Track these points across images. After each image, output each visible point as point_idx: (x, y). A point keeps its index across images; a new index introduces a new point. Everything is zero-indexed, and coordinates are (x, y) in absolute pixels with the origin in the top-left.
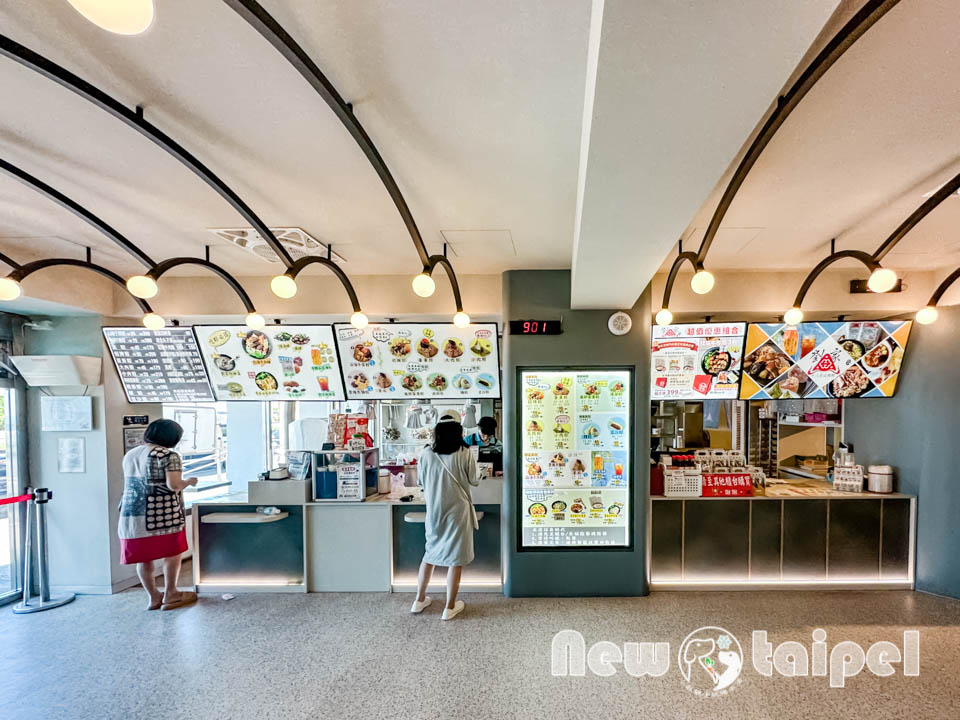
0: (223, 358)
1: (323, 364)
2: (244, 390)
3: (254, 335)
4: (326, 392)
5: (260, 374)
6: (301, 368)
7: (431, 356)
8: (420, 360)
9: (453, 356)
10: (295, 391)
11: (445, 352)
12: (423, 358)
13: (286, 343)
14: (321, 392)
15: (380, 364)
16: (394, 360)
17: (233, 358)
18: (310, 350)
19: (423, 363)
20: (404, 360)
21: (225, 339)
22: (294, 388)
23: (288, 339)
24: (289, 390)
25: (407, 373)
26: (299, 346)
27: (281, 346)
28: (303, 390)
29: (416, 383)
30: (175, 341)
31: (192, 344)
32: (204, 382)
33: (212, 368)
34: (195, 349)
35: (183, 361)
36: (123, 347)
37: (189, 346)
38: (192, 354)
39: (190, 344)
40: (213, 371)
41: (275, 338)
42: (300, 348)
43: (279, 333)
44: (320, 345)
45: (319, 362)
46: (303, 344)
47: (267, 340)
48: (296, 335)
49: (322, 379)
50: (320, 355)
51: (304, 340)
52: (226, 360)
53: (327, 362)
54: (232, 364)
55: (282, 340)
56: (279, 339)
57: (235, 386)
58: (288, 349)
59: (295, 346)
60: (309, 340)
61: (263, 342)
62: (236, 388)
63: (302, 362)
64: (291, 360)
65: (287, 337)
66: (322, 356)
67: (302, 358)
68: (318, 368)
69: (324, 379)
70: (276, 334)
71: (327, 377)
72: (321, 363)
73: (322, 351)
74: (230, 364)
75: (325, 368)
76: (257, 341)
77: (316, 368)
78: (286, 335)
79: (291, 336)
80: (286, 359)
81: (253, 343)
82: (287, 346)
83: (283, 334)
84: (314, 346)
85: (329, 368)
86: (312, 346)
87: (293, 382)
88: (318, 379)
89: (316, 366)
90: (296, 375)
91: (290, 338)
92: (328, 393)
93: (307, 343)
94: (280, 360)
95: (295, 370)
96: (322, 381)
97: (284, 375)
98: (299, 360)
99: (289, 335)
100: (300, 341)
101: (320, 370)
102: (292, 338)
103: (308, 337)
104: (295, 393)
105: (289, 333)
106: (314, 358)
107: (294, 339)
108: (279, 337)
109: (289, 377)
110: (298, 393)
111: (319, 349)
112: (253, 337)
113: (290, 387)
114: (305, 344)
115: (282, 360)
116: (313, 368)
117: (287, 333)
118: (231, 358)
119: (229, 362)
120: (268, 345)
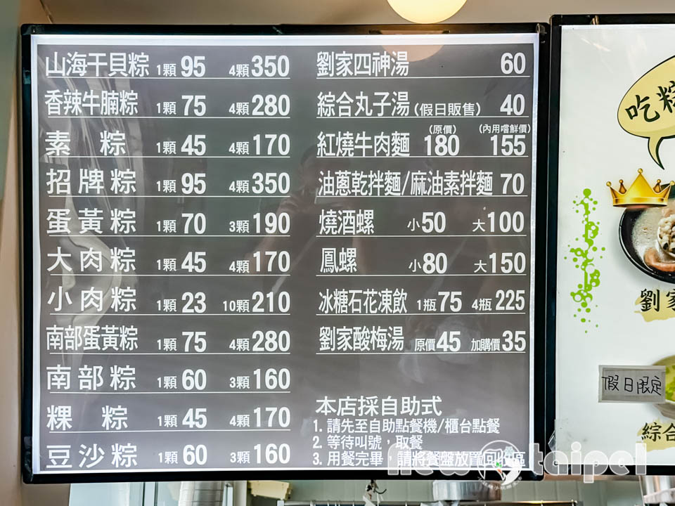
30: (426, 110)
31: (513, 128)
32: (507, 350)
33: (590, 270)
34: (519, 154)
35: (434, 225)
36: (112, 143)
37: (494, 138)
38: (498, 183)
39: (505, 128)
40: (588, 287)
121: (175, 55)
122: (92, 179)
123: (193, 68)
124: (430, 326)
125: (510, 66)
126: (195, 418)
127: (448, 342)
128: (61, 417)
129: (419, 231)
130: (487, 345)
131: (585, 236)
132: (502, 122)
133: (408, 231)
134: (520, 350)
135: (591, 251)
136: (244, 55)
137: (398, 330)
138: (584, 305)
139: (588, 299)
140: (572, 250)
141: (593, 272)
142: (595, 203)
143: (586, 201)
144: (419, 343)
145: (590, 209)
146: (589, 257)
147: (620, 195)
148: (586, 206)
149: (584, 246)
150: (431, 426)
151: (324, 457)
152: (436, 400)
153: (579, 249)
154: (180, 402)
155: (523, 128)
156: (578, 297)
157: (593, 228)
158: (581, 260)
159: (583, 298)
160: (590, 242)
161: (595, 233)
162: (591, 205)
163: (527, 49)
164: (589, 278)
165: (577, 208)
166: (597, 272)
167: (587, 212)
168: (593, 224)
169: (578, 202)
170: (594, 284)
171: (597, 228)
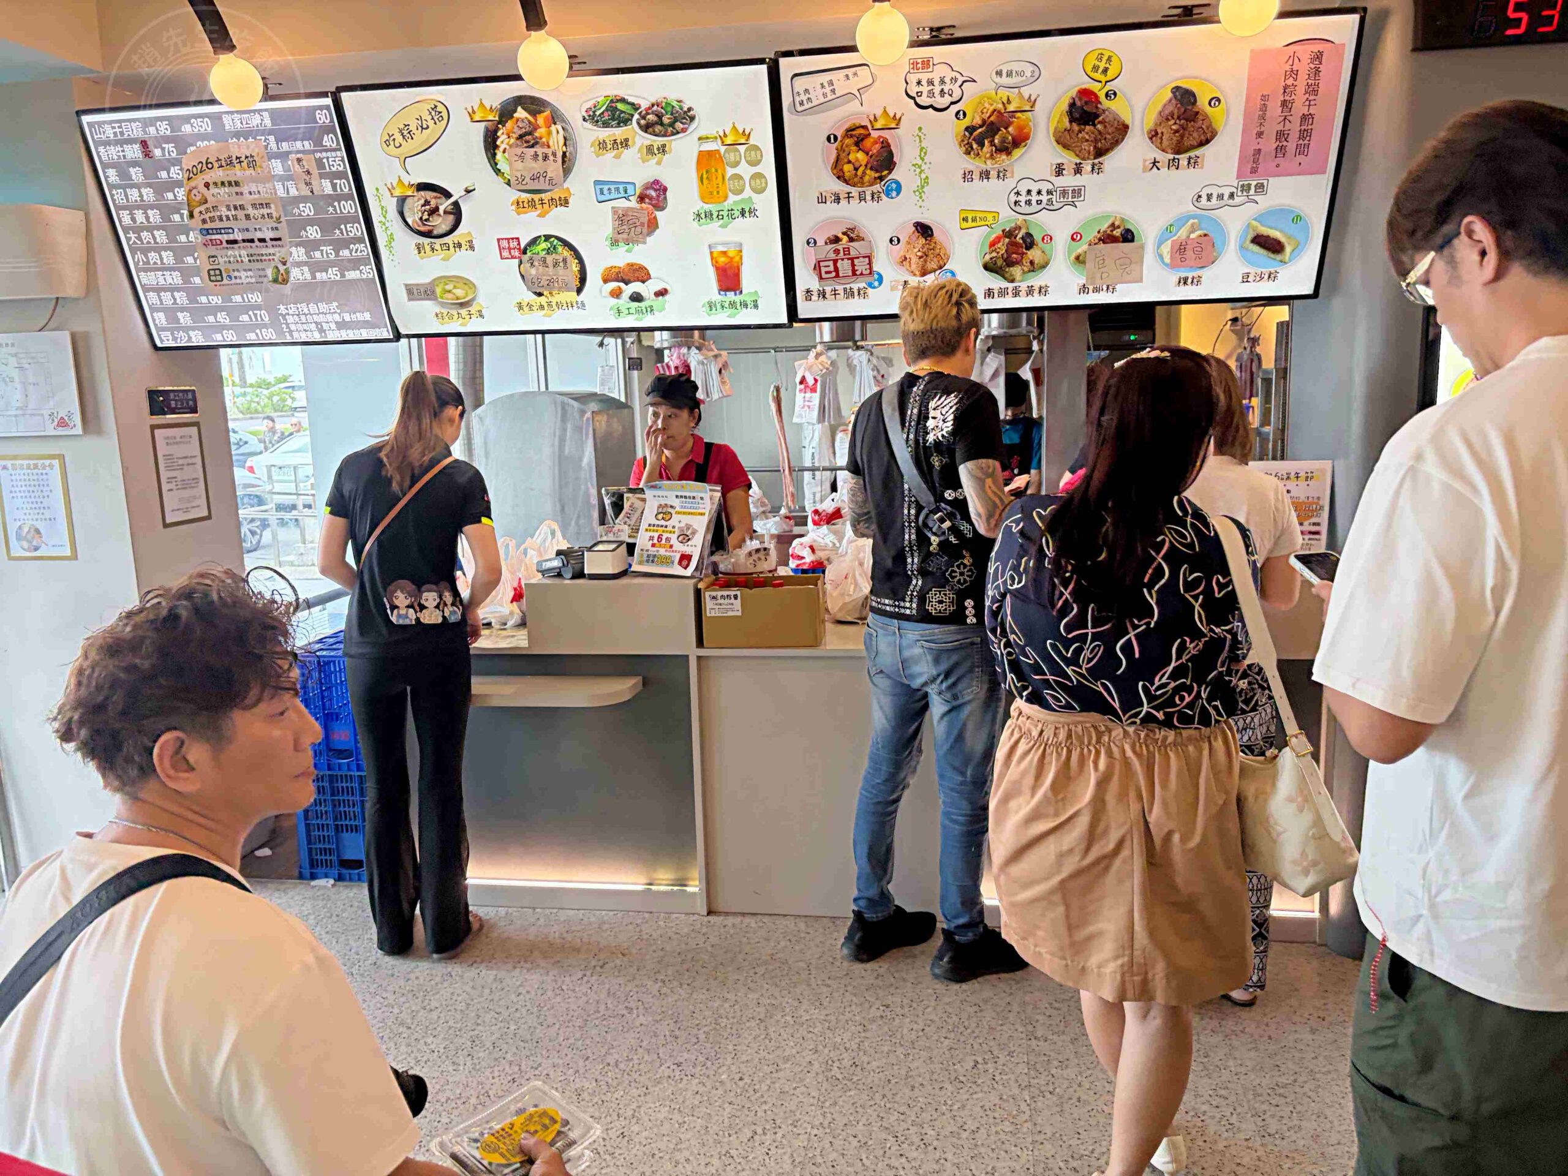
0: (429, 195)
1: (733, 197)
2: (481, 301)
3: (521, 113)
4: (731, 296)
5: (534, 242)
6: (659, 215)
7: (1100, 153)
8: (1059, 171)
9: (1179, 151)
10: (637, 298)
11: (1154, 135)
12: (1069, 159)
13: (619, 133)
14: (715, 295)
15: (920, 191)
16: (967, 176)
17: (457, 193)
18: (694, 156)
19: (1069, 180)
20: (1002, 175)
21: (434, 129)
22: (636, 287)
23: (625, 121)
24: (616, 294)
25: (1007, 218)
26: (659, 141)
27: (602, 145)
28: (662, 293)
29: (1034, 254)
30: (285, 146)
31: (334, 154)
32: (364, 277)
33: (389, 232)
34: (341, 169)
35: (307, 211)
36: (136, 174)
37: (325, 160)
38: (334, 186)
39: (329, 154)
40: (390, 242)
41: (584, 119)
42: (663, 149)
43: (599, 100)
44: (725, 135)
45: (718, 193)
46: (673, 134)
47: (559, 127)
48: (653, 105)
49: (724, 253)
50: (724, 170)
51: (676, 120)
52: (433, 203)
53: (741, 191)
54: (450, 213)
55: (606, 125)
56: (597, 121)
57: (455, 287)
58: (627, 154)
59: (648, 143)
60: (692, 118)
61: (549, 133)
62: (459, 292)
63: (665, 198)
64: (630, 191)
65: (622, 112)
66: (730, 172)
67: (665, 184)
68: (715, 214)
69: (731, 254)
70: (590, 104)
71: (741, 244)
72: (726, 198)
73: (732, 154)
74: (445, 212)
75: (737, 213)
76: (530, 133)
77: (709, 215)
78: (620, 106)
79: (635, 107)
80: (617, 189)
81: (517, 139)
82: (621, 143)
83: (612, 101)
84: (707, 138)
85: (747, 214)
86: (700, 139)
87: (632, 265)
88: (711, 253)
89: (708, 207)
90: (645, 243)
91: (632, 116)
92: (738, 298)
93: (684, 130)
94: (602, 193)
95: (642, 224)
96: (722, 260)
97: (608, 243)
98: (656, 190)
99: (629, 107)
100: (662, 124)
101: (721, 222)
102: (640, 114)
103: (690, 109)
104: (636, 304)
105: (631, 99)
106: (705, 181)
107: (644, 118)
108: (598, 113)
109: (623, 248)
110: (643, 305)
111: (723, 149)
112: (518, 120)
113: (622, 285)
114: (678, 133)
115: (606, 192)
116: (699, 215)
117: (623, 100)
118: (448, 195)
119: (442, 209)
120: (565, 144)
121: (152, 122)
122: (133, 194)
123: (164, 129)
124: (323, 267)
125: (322, 118)
126: (222, 318)
127: (333, 274)
128: (160, 317)
129: (300, 215)
130: (352, 275)
131: (383, 214)
132: (327, 151)
133: (294, 215)
134: (371, 276)
135: (387, 222)
136: (187, 119)
137: (306, 269)
138: (391, 252)
140: (379, 222)
141: (390, 234)
142: (383, 196)
143: (378, 194)
144: (318, 275)
146: (388, 225)
147: (392, 191)
148: (379, 197)
149: (384, 220)
150: (337, 318)
151: (292, 336)
152: (335, 304)
153: (381, 222)
154: (214, 310)
155: (338, 153)
156: (388, 248)
157: (385, 209)
158: (384, 227)
159: (390, 248)
160: (386, 218)
161: (388, 212)
162: (381, 197)
163: (327, 107)
164: (390, 237)
165: (375, 198)
166: (392, 233)
167: (380, 201)
168: (385, 207)
170: (392, 240)
171: (388, 210)
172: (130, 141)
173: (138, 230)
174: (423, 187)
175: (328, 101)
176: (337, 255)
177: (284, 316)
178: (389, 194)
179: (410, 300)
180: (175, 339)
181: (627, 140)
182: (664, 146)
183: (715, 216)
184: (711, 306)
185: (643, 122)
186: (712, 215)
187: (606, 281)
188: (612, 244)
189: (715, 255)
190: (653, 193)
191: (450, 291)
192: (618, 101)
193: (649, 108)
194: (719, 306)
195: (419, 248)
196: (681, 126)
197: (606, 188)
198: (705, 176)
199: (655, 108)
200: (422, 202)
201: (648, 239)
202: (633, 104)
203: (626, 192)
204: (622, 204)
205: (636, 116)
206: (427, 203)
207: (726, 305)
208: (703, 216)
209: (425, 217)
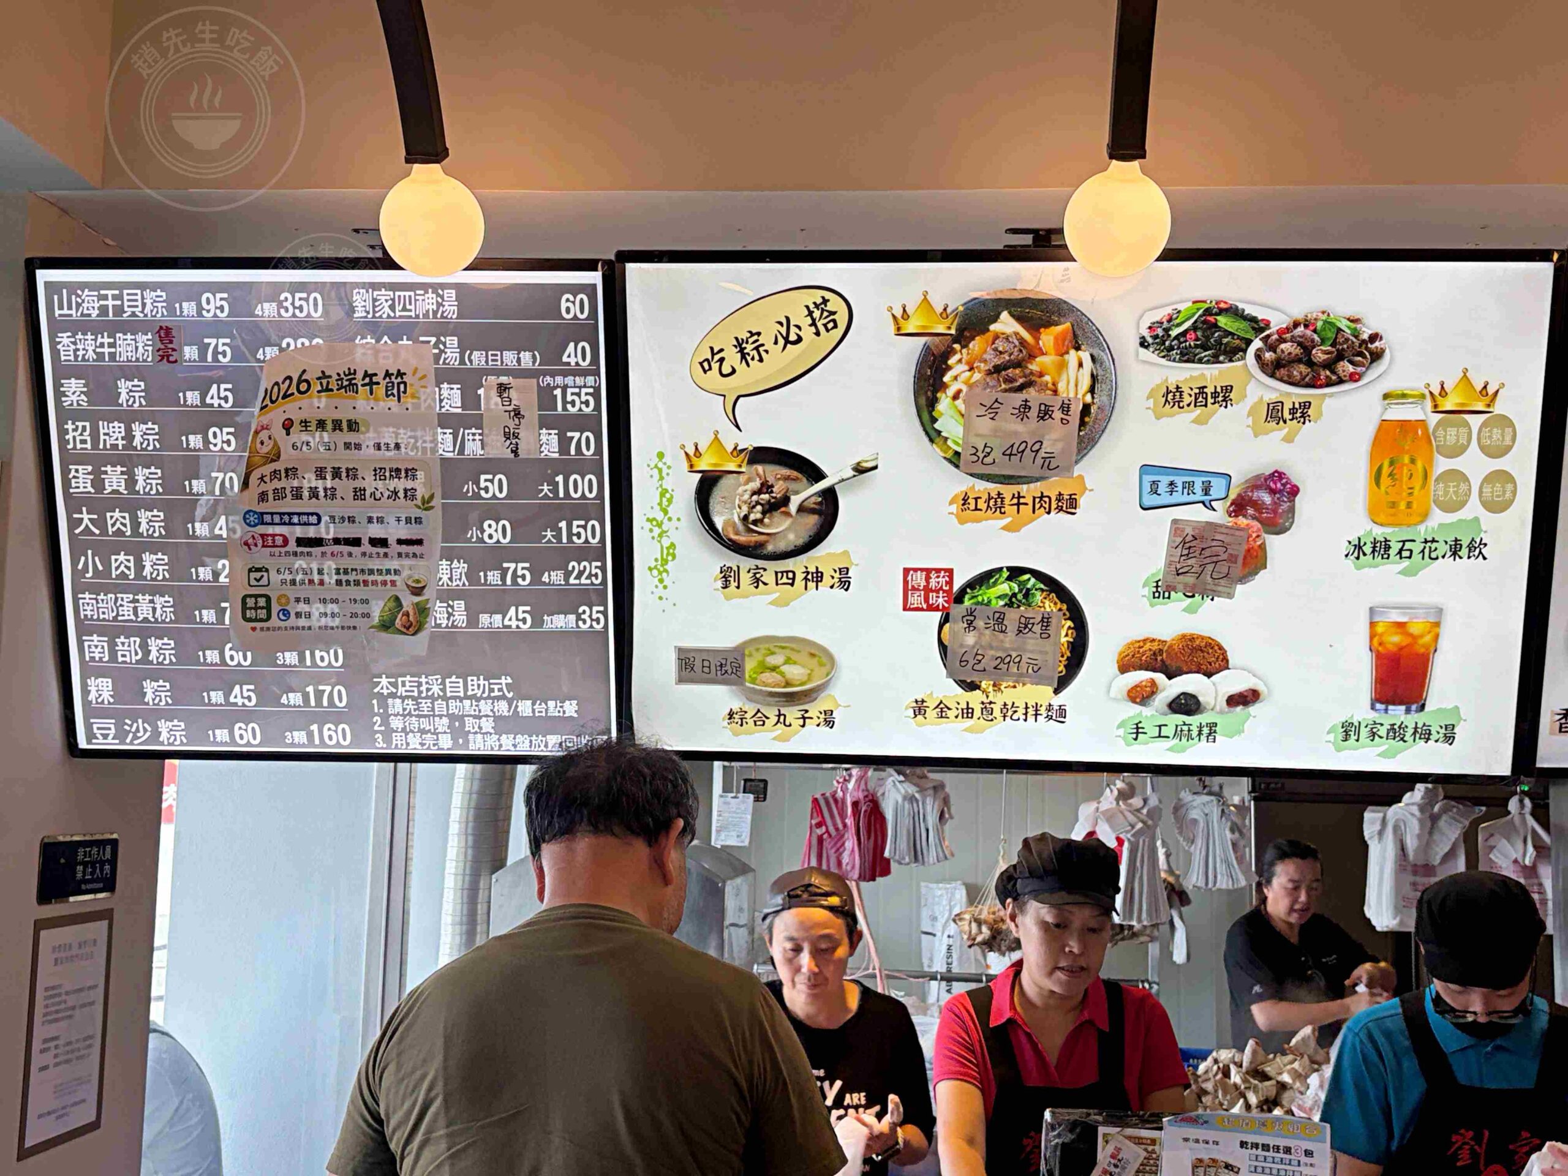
0: (772, 472)
1: (1438, 517)
2: (837, 696)
3: (1006, 324)
4: (1397, 714)
5: (984, 579)
6: (1275, 544)
10: (1186, 705)
13: (1212, 374)
14: (1362, 711)
17: (835, 471)
18: (1369, 430)
21: (812, 344)
22: (1190, 683)
23: (1233, 351)
24: (1141, 696)
26: (1297, 395)
27: (1173, 397)
28: (1244, 699)
30: (478, 358)
31: (579, 381)
32: (584, 627)
33: (666, 542)
34: (587, 410)
35: (493, 489)
36: (130, 393)
37: (558, 392)
38: (564, 443)
39: (569, 380)
40: (665, 562)
41: (1143, 344)
42: (1302, 412)
43: (1181, 307)
44: (1443, 392)
45: (1409, 505)
46: (1329, 384)
47: (1085, 356)
48: (1296, 325)
49: (1401, 625)
50: (1430, 461)
51: (1340, 357)
52: (779, 489)
53: (1462, 504)
54: (812, 511)
55: (1187, 357)
56: (1171, 348)
57: (788, 661)
58: (1221, 414)
59: (1273, 397)
60: (1377, 356)
61: (1062, 366)
62: (794, 672)
63: (1292, 510)
64: (1218, 488)
65: (1228, 333)
66: (1442, 464)
67: (1295, 482)
68: (1395, 547)
69: (1415, 629)
70: (1160, 315)
71: (1440, 611)
72: (1425, 516)
73: (1452, 431)
74: (801, 509)
75: (1443, 548)
76: (1018, 364)
77: (1381, 548)
78: (1223, 321)
79: (1258, 326)
80: (1189, 486)
81: (989, 373)
82: (1215, 395)
83: (1208, 312)
84: (1404, 396)
85: (1464, 552)
86: (1386, 396)
87: (1192, 638)
88: (1372, 624)
89: (1379, 532)
90: (1230, 596)
91: (1249, 342)
92: (1411, 720)
93: (1354, 378)
94: (1155, 491)
95: (1232, 559)
96: (1395, 640)
97: (1148, 591)
98: (1273, 492)
99: (1244, 325)
100: (1310, 363)
101: (1406, 563)
102: (1265, 340)
103: (1374, 337)
104: (1180, 718)
105: (1250, 310)
106: (1385, 480)
107: (1273, 348)
108: (1174, 333)
109: (1179, 602)
110: (1194, 720)
111: (1434, 419)
112: (996, 337)
113: (1160, 677)
114: (1341, 381)
115: (1163, 488)
116: (1359, 547)
117: (1233, 312)
118: (814, 473)
119: (795, 502)
120: (1092, 390)
121: (194, 292)
122: (113, 433)
123: (215, 306)
124: (499, 602)
125: (572, 308)
126: (243, 695)
127: (517, 618)
128: (102, 689)
129: (477, 496)
130: (560, 622)
131: (660, 504)
132: (565, 374)
133: (464, 496)
134: (598, 627)
135: (665, 521)
136: (274, 292)
137: (459, 605)
138: (661, 581)
139: (664, 574)
140: (648, 520)
141: (668, 545)
142: (669, 467)
143: (660, 465)
144: (484, 619)
145: (664, 474)
146: (665, 528)
147: (694, 459)
148: (660, 471)
149: (660, 516)
150: (502, 707)
151: (388, 740)
152: (505, 680)
153: (654, 519)
154: (227, 679)
155: (590, 380)
156: (655, 572)
157: (668, 496)
158: (657, 531)
159: (660, 573)
160: (666, 512)
161: (670, 501)
162: (665, 471)
163: (590, 290)
164: (665, 552)
165: (651, 472)
166: (673, 545)
167: (661, 478)
168: (667, 491)
169: (652, 466)
170: (670, 558)
171: (672, 496)
172: (133, 327)
173: (100, 504)
174: (761, 455)
175: (595, 278)
176: (536, 579)
177: (383, 699)
178: (685, 465)
179: (681, 680)
180: (121, 735)
181: (1228, 389)
182: (1307, 405)
183: (1393, 551)
184: (1349, 730)
185: (1268, 356)
186: (1388, 548)
187: (1124, 669)
188: (1157, 594)
189: (1380, 629)
190: (1267, 499)
191: (774, 669)
192: (1221, 311)
193: (1288, 330)
194: (1364, 733)
195: (728, 577)
196: (1351, 368)
197: (1164, 480)
198: (1386, 470)
199: (1301, 329)
200: (756, 484)
201: (1240, 588)
202: (1253, 320)
203: (1206, 492)
204: (1197, 514)
205: (1257, 344)
206: (766, 487)
207: (1383, 731)
208: (1368, 549)
209: (756, 515)
